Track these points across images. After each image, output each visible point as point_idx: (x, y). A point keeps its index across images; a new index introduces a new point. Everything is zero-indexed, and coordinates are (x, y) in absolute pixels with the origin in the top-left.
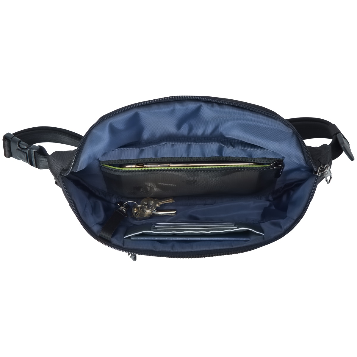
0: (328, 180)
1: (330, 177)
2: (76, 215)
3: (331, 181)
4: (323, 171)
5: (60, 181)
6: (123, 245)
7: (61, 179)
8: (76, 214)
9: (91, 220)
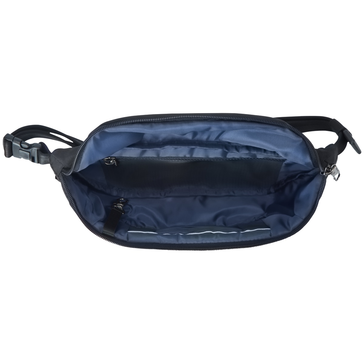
0: (337, 178)
1: (338, 174)
2: (77, 215)
3: (339, 179)
4: (330, 171)
5: (61, 179)
6: (128, 239)
7: (62, 177)
8: (77, 213)
9: (93, 218)
